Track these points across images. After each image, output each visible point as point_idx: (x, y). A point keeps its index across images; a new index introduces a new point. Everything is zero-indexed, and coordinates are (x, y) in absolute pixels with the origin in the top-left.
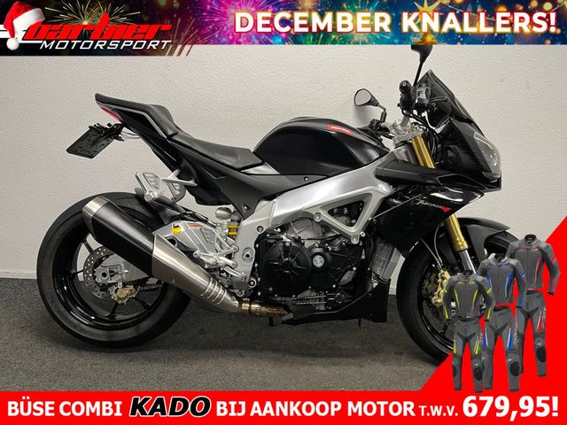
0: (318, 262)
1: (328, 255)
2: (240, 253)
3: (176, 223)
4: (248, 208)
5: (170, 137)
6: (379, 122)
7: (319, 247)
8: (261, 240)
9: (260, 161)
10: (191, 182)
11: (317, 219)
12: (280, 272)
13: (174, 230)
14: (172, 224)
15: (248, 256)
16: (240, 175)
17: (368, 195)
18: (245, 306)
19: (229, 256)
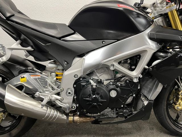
0: (113, 94)
1: (118, 89)
2: (65, 92)
3: (23, 75)
4: (68, 63)
5: (8, 18)
6: (139, 4)
7: (113, 85)
8: (77, 83)
9: (73, 32)
10: (30, 48)
11: (112, 68)
12: (91, 104)
13: (21, 80)
14: (20, 76)
15: (69, 93)
16: (60, 42)
17: (145, 51)
18: (71, 118)
19: (58, 94)
